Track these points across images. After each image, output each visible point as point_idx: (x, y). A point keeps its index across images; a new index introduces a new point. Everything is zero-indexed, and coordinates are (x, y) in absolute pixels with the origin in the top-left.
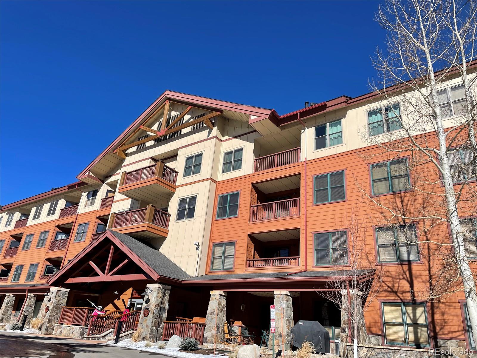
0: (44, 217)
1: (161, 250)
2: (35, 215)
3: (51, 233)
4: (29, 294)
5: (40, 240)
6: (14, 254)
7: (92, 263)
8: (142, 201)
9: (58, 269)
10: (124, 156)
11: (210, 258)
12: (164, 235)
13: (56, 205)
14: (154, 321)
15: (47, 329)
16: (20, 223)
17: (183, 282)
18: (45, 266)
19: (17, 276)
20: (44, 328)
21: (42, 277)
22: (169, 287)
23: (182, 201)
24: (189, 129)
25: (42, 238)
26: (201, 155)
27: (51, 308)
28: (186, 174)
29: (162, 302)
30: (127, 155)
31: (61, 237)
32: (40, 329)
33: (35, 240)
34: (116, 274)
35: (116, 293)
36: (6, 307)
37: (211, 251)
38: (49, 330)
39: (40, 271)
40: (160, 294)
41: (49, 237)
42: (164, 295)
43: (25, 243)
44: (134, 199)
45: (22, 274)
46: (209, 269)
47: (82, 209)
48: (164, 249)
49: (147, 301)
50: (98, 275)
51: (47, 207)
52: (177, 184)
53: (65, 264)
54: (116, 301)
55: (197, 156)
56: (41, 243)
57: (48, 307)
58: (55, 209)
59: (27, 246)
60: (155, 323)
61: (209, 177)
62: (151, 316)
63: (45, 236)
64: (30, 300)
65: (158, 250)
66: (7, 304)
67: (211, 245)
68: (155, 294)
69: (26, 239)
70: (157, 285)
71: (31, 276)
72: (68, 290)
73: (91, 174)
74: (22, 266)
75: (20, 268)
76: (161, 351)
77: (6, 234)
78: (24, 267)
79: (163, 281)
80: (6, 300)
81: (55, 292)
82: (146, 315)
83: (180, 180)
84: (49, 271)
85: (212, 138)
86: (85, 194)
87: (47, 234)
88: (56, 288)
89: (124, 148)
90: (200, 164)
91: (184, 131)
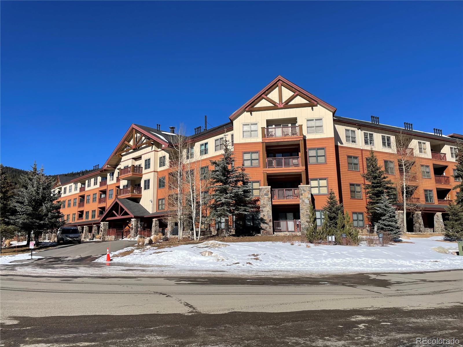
0: (92, 187)
1: (140, 203)
2: (88, 185)
3: (98, 194)
4: (94, 225)
5: (93, 198)
6: (83, 206)
7: (114, 212)
8: (131, 180)
9: (105, 212)
10: (121, 157)
11: (158, 205)
12: (140, 197)
13: (97, 180)
14: (135, 231)
15: (103, 239)
16: (82, 189)
17: (145, 217)
18: (99, 211)
19: (87, 217)
20: (101, 238)
21: (98, 216)
22: (140, 219)
23: (145, 181)
24: (145, 145)
25: (94, 197)
26: (150, 159)
27: (102, 230)
28: (146, 168)
29: (137, 225)
30: (122, 156)
31: (103, 196)
32: (100, 239)
33: (91, 198)
34: (122, 215)
35: (128, 221)
36: (85, 232)
37: (158, 202)
38: (104, 239)
39: (97, 214)
40: (136, 222)
41: (98, 196)
42: (138, 222)
43: (87, 200)
44: (128, 180)
45: (89, 216)
46: (157, 209)
47: (109, 182)
48: (142, 202)
49: (132, 225)
50: (117, 216)
51: (93, 180)
52: (143, 173)
53: (107, 208)
54: (129, 225)
55: (148, 159)
56: (94, 200)
57: (101, 230)
58: (97, 182)
59: (88, 201)
60: (135, 232)
61: (153, 170)
62: (133, 230)
63: (95, 196)
64: (95, 228)
65: (139, 203)
66: (86, 230)
67: (158, 200)
68: (134, 222)
69: (87, 198)
70: (134, 219)
71: (93, 216)
72: (108, 223)
73: (108, 166)
74: (88, 212)
75: (87, 213)
76: (134, 240)
77: (76, 195)
78: (89, 212)
79: (135, 217)
80: (85, 229)
81: (103, 224)
82: (132, 230)
83: (144, 171)
84: (101, 213)
85: (153, 151)
86: (108, 174)
87: (96, 195)
88: (103, 223)
89: (120, 153)
90: (150, 164)
91: (143, 146)
